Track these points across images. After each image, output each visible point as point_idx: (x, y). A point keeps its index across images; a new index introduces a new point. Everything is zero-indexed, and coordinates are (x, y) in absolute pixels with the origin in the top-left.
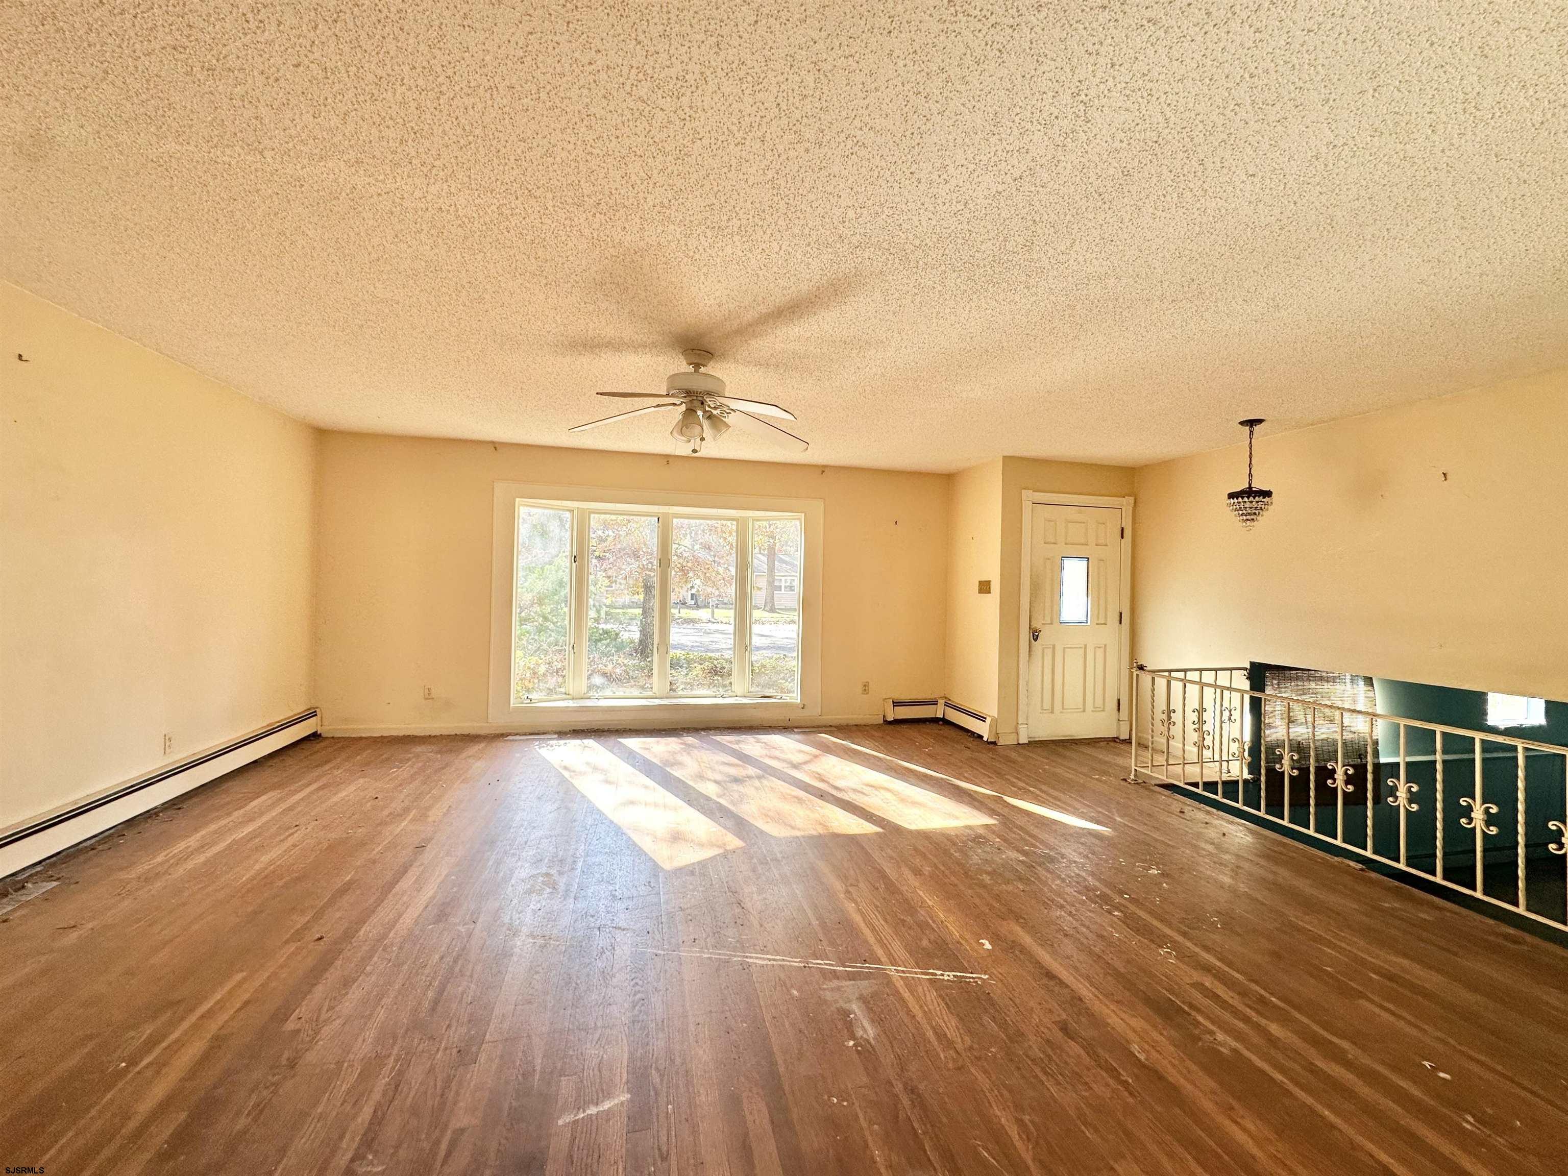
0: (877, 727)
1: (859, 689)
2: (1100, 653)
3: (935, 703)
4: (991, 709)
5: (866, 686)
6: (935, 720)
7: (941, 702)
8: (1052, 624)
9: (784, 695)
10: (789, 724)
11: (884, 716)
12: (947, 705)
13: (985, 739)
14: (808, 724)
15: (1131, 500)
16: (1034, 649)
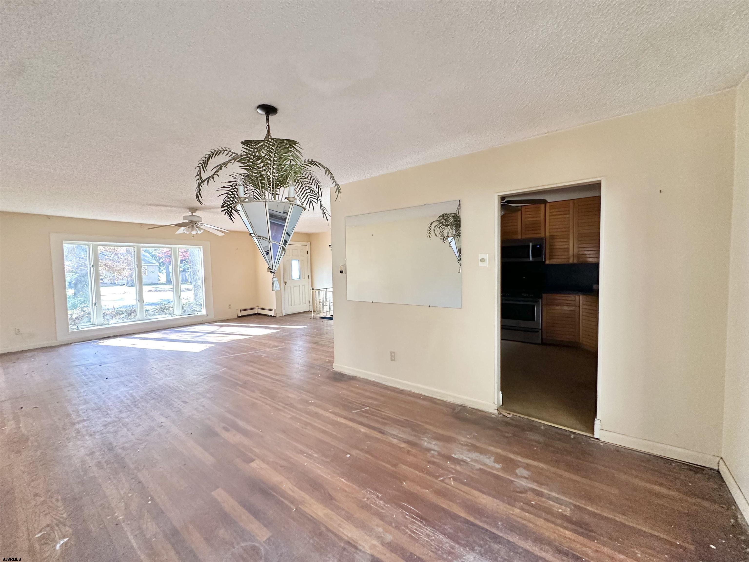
0: (236, 319)
1: (228, 307)
2: (303, 287)
3: (254, 309)
4: (274, 307)
5: (230, 306)
6: (255, 314)
7: (257, 308)
8: (290, 280)
9: (198, 313)
10: (202, 322)
11: (237, 315)
12: (259, 309)
13: (273, 316)
14: (209, 321)
15: (309, 243)
16: (285, 288)
